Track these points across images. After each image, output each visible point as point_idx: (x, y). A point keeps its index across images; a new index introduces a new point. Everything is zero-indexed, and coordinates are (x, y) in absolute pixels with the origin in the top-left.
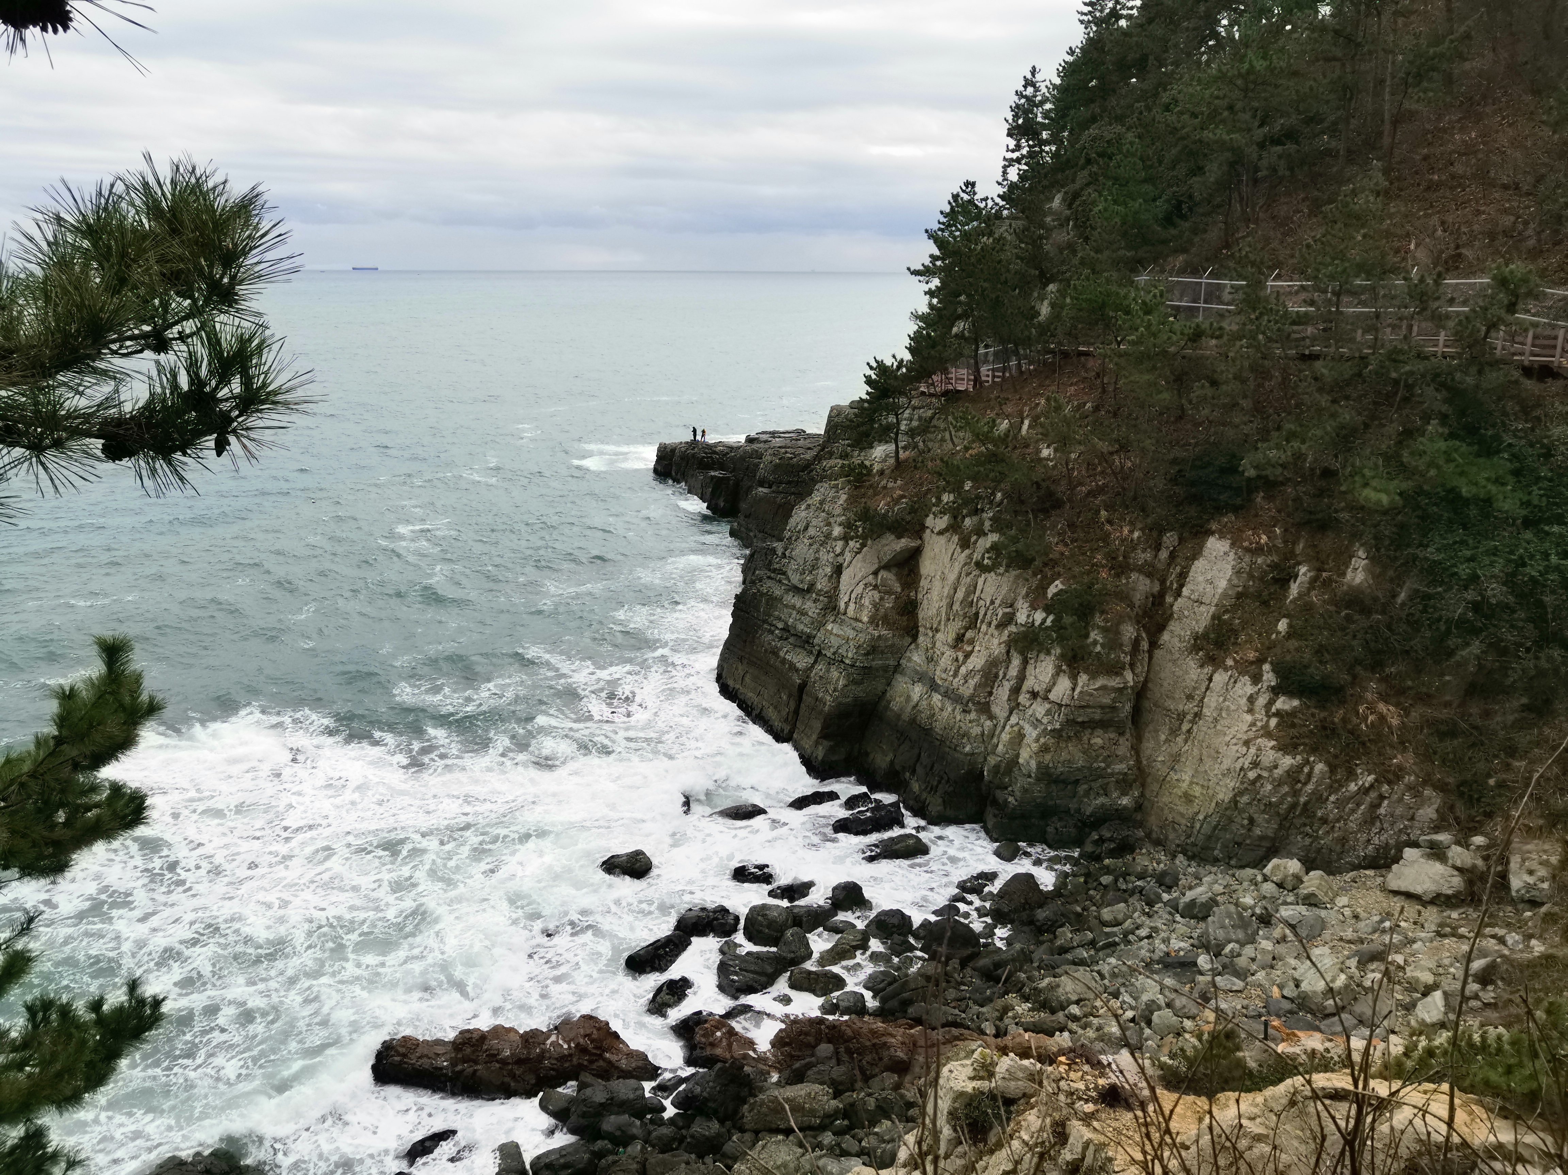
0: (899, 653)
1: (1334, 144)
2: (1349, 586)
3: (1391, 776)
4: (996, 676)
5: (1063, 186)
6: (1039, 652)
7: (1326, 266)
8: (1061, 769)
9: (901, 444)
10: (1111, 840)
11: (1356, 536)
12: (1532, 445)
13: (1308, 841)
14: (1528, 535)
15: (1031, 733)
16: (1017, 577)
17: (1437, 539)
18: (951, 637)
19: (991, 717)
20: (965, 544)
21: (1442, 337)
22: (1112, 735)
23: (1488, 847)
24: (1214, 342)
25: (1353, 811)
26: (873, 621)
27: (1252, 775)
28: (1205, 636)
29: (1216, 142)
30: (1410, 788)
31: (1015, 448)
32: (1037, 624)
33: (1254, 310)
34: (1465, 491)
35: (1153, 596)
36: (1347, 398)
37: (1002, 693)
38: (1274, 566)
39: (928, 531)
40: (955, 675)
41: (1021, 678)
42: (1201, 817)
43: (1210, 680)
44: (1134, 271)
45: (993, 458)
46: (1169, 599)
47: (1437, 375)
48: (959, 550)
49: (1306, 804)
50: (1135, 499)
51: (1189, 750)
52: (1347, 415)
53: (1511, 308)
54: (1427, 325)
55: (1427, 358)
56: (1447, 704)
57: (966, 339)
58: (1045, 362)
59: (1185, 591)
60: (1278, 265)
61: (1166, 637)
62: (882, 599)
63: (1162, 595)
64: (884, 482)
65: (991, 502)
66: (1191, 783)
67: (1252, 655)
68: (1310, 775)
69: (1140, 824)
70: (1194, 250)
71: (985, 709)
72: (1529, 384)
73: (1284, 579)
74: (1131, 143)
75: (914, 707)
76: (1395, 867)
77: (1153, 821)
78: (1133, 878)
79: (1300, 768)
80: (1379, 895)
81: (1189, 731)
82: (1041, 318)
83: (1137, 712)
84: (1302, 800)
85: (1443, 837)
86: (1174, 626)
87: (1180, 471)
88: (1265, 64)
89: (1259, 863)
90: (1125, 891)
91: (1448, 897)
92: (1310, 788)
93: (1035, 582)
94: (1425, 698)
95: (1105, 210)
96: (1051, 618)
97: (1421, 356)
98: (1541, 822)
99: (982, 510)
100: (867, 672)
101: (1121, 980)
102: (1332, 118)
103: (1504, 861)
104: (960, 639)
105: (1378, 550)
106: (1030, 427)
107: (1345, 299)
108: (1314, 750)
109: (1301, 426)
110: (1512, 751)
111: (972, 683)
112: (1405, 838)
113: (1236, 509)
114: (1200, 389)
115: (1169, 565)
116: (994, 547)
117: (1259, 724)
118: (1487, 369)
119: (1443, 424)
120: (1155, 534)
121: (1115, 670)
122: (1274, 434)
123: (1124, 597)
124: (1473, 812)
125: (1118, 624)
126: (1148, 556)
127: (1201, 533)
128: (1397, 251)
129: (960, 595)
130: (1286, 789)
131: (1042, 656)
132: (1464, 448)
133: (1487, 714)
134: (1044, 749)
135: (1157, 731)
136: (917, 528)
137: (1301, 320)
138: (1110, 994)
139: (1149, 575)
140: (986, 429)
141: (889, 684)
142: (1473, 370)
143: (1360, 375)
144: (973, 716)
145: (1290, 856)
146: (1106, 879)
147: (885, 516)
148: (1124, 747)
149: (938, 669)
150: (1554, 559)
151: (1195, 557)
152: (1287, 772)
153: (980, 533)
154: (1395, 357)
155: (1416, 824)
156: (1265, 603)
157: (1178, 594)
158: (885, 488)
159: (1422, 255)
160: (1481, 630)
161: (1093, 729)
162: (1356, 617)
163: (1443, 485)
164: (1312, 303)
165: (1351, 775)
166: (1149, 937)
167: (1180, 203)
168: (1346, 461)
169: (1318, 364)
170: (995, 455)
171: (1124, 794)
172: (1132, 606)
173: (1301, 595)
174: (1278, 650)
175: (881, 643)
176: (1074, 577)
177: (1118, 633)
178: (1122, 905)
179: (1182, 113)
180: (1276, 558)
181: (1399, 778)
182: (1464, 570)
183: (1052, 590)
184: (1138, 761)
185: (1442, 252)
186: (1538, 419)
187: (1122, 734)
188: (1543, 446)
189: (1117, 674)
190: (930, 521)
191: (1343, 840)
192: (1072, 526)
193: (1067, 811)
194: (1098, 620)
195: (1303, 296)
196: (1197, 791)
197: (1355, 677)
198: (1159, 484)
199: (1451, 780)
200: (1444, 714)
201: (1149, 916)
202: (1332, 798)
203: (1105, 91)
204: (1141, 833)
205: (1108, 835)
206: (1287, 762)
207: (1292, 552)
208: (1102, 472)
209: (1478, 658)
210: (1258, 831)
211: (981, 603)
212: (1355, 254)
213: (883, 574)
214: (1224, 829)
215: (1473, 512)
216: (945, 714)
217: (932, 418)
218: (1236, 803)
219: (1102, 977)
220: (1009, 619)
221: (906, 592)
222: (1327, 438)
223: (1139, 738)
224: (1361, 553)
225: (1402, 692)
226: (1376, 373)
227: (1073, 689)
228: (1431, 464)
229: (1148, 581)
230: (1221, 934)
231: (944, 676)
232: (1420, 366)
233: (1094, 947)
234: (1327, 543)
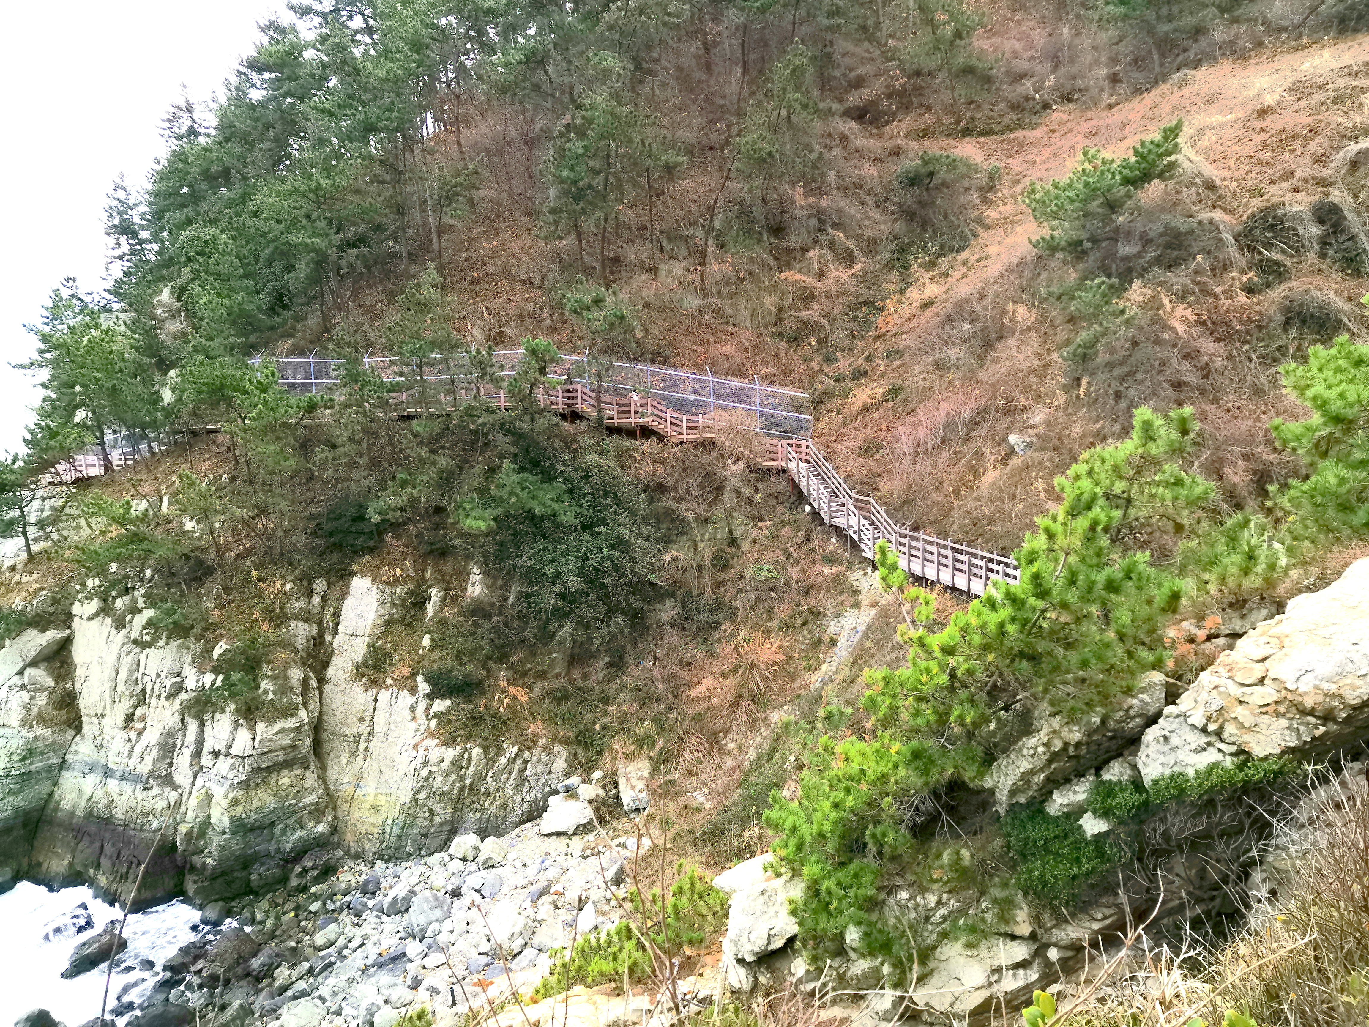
0: (62, 749)
1: (397, 248)
2: (472, 599)
3: (529, 743)
4: (174, 745)
5: (170, 281)
6: (214, 712)
7: (407, 344)
8: (254, 816)
9: (31, 537)
10: (313, 868)
11: (468, 557)
12: (576, 471)
13: (478, 814)
14: (586, 537)
15: (218, 792)
16: (179, 646)
17: (527, 549)
18: (120, 719)
19: (175, 787)
20: (120, 624)
21: (502, 394)
22: (298, 772)
23: (604, 778)
24: (328, 411)
25: (507, 779)
26: (26, 723)
27: (424, 773)
28: (365, 663)
29: (300, 244)
30: (544, 748)
31: (158, 525)
32: (207, 686)
33: (357, 382)
34: (538, 510)
35: (314, 638)
36: (443, 448)
37: (183, 761)
38: (410, 593)
39: (76, 619)
40: (130, 756)
41: (200, 741)
42: (389, 822)
43: (376, 700)
44: (248, 354)
45: (135, 538)
46: (328, 638)
47: (503, 424)
48: (114, 631)
49: (471, 785)
50: (282, 554)
51: (371, 766)
52: (443, 461)
53: (542, 371)
54: (490, 386)
55: (494, 412)
56: (558, 676)
57: (88, 427)
58: (176, 443)
59: (341, 628)
60: (371, 344)
61: (331, 672)
62: (32, 698)
63: (321, 635)
64: (17, 578)
65: (141, 580)
66: (376, 794)
67: (406, 672)
68: (469, 760)
69: (339, 845)
70: (299, 335)
71: (168, 780)
72: (565, 425)
73: (420, 602)
74: (225, 243)
75: (89, 800)
76: (545, 815)
77: (349, 839)
78: (339, 897)
79: (461, 756)
80: (539, 841)
81: (366, 750)
82: (166, 402)
83: (317, 745)
84: (468, 782)
85: (574, 780)
86: (336, 661)
87: (318, 525)
88: (330, 182)
89: (444, 846)
90: (334, 911)
91: (585, 826)
92: (471, 770)
93: (197, 648)
94: (542, 675)
95: (210, 302)
96: (221, 677)
97: (489, 411)
98: (633, 747)
99: (134, 589)
100: (26, 778)
101: (341, 996)
102: (393, 227)
103: (615, 785)
104: (130, 718)
105: (487, 565)
106: (170, 503)
107: (426, 369)
108: (469, 738)
109: (410, 474)
110: (606, 700)
111: (149, 759)
112: (547, 789)
113: (371, 550)
114: (321, 453)
115: (323, 608)
116: (150, 623)
117: (422, 728)
118: (537, 416)
119: (514, 461)
120: (305, 583)
121: (289, 712)
122: (390, 483)
123: (287, 644)
124: (590, 754)
125: (286, 669)
126: (303, 603)
127: (345, 575)
128: (459, 330)
129: (123, 675)
130: (453, 777)
131: (217, 715)
132: (531, 478)
133: (585, 676)
134: (235, 803)
135: (338, 757)
136: (63, 617)
137: (395, 388)
138: (334, 1013)
139: (307, 621)
140: (121, 511)
141: (56, 784)
142: (527, 418)
143: (448, 428)
144: (156, 790)
145: (467, 831)
146: (315, 907)
147: (22, 612)
148: (311, 779)
149: (110, 754)
150: (605, 551)
151: (343, 598)
152: (452, 762)
153: (135, 611)
154: (470, 413)
155: (553, 776)
156: (409, 625)
157: (335, 631)
158: (19, 583)
159: (477, 333)
160: (570, 613)
161: (279, 771)
162: (481, 622)
163: (523, 508)
164: (401, 374)
165: (500, 750)
166: (362, 945)
167: (281, 295)
168: (450, 497)
169: (414, 423)
170: (136, 535)
171: (319, 822)
172: (296, 651)
173: (436, 613)
174: (426, 663)
175: (40, 744)
176: (236, 635)
177: (286, 678)
178: (334, 925)
179: (268, 219)
180: (410, 586)
181: (535, 743)
182: (549, 570)
183: (217, 653)
184: (327, 789)
185: (490, 330)
186: (576, 450)
187: (307, 768)
188: (583, 470)
189: (292, 715)
190: (77, 609)
191: (504, 806)
192: (226, 589)
193: (268, 855)
194: (266, 670)
195: (396, 368)
196: (382, 800)
197: (489, 671)
198: (301, 539)
199: (571, 734)
200: (557, 684)
201: (358, 925)
202: (490, 774)
203: (195, 198)
204: (340, 853)
205: (309, 864)
206: (450, 754)
207: (423, 578)
208: (247, 536)
209: (572, 635)
210: (437, 820)
211: (147, 679)
212: (428, 335)
213: (29, 672)
214: (411, 826)
215: (548, 525)
216: (125, 797)
217: (63, 507)
218: (416, 800)
219: (323, 999)
220: (179, 688)
221: (61, 685)
222: (432, 482)
223: (323, 768)
224: (476, 570)
225: (525, 674)
226: (460, 426)
227: (253, 739)
228: (511, 493)
229: (306, 626)
230: (422, 920)
231: (118, 760)
232: (489, 419)
233: (313, 975)
234: (449, 566)
